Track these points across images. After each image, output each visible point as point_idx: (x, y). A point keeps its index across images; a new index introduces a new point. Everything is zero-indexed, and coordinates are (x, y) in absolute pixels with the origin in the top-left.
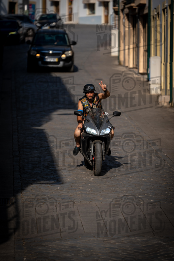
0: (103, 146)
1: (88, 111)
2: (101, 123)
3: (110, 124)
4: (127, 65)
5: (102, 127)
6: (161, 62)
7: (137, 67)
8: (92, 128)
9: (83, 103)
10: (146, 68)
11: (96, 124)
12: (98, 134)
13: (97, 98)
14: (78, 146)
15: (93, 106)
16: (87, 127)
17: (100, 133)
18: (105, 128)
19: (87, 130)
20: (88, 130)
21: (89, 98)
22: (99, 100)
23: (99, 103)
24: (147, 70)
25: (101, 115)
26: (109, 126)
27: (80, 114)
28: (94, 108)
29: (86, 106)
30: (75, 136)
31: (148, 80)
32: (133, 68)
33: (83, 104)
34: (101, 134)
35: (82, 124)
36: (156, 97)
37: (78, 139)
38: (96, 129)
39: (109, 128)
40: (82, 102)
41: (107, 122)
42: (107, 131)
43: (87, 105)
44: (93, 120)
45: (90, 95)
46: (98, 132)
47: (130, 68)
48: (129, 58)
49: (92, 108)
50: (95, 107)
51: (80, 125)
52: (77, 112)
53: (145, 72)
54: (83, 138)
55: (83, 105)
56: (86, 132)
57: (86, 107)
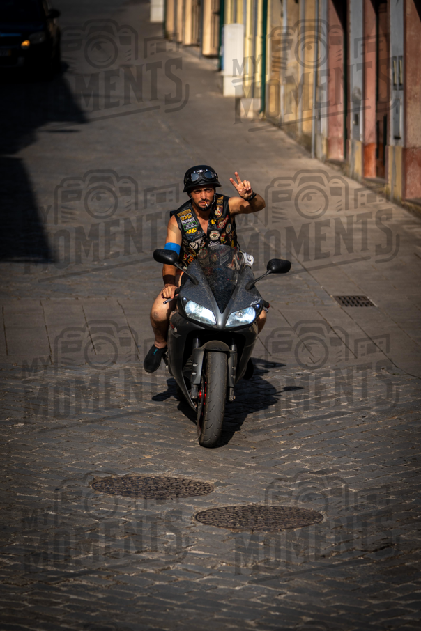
0: (230, 360)
1: (197, 247)
2: (230, 291)
3: (258, 294)
4: (180, 39)
5: (232, 303)
6: (245, 35)
7: (199, 43)
8: (202, 303)
9: (183, 222)
10: (216, 45)
11: (215, 291)
12: (220, 323)
13: (223, 212)
14: (160, 346)
15: (209, 232)
16: (188, 300)
17: (225, 321)
18: (242, 308)
19: (186, 310)
20: (192, 308)
21: (200, 205)
22: (230, 216)
23: (230, 225)
24: (219, 49)
25: (230, 261)
26: (255, 303)
27: (170, 259)
28: (212, 238)
29: (189, 232)
30: (151, 318)
31: (220, 68)
32: (192, 45)
33: (182, 226)
34: (228, 324)
35: (174, 287)
36: (234, 101)
37: (161, 328)
38: (215, 308)
39: (254, 307)
40: (178, 219)
41: (248, 290)
42: (248, 316)
43: (194, 231)
44: (208, 280)
45: (204, 198)
46: (221, 317)
47: (186, 46)
48: (184, 26)
49: (206, 238)
50: (215, 236)
51: (169, 291)
52: (161, 254)
53: (215, 52)
54: (176, 330)
55: (183, 230)
56: (183, 313)
57: (192, 235)
